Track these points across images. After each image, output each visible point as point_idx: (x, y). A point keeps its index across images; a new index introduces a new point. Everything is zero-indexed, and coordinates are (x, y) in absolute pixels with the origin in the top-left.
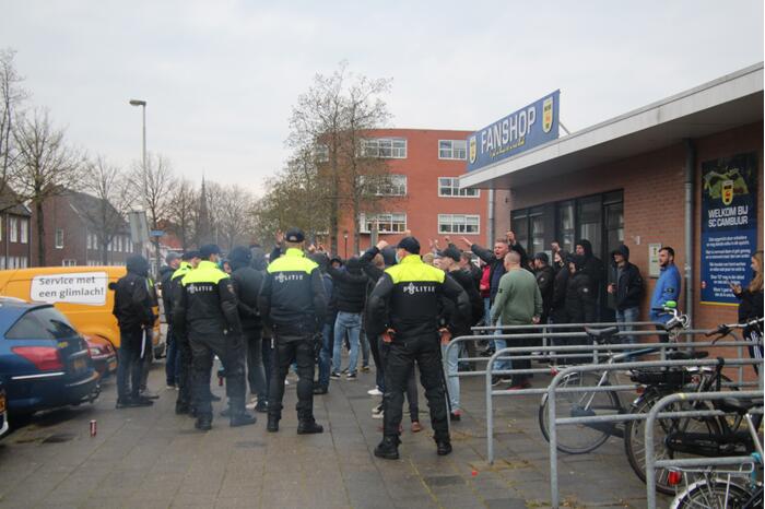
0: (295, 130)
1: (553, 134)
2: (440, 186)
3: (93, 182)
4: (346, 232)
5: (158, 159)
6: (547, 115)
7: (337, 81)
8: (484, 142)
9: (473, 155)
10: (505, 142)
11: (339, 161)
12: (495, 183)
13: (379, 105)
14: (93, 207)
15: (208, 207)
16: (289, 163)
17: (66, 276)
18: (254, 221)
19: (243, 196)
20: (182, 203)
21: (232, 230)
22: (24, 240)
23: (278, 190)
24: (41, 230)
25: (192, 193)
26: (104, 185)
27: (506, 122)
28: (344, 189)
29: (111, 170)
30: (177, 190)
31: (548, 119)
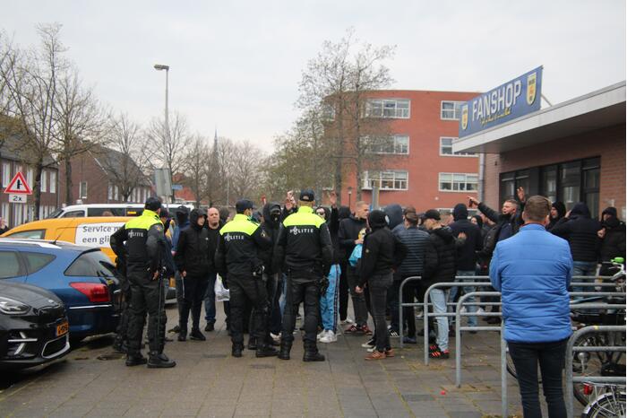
0: (305, 93)
1: (535, 106)
2: (441, 146)
3: (117, 137)
4: (350, 188)
5: (175, 117)
6: (531, 88)
7: (344, 47)
8: (475, 111)
9: (464, 122)
10: (493, 111)
11: (344, 122)
12: (486, 148)
13: (383, 72)
14: (116, 160)
15: (221, 161)
16: (299, 124)
17: (104, 225)
18: (264, 177)
19: (254, 151)
20: (195, 157)
21: (243, 184)
22: (53, 190)
23: (287, 148)
24: (69, 181)
25: (206, 149)
26: (126, 140)
27: (495, 93)
28: (348, 148)
29: (132, 126)
30: (192, 145)
31: (531, 92)
